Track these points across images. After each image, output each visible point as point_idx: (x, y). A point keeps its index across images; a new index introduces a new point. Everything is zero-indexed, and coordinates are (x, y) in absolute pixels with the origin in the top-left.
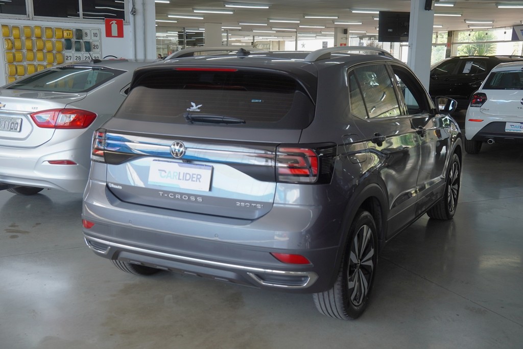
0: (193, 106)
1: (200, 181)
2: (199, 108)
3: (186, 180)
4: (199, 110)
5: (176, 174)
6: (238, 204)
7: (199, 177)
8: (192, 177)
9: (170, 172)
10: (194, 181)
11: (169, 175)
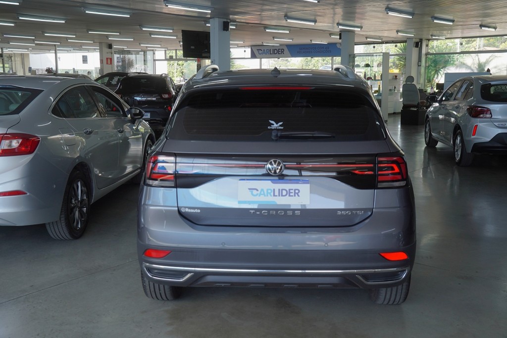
0: (273, 124)
1: (298, 196)
2: (280, 126)
3: (282, 196)
4: (282, 128)
5: (269, 191)
6: (339, 213)
7: (297, 191)
8: (289, 193)
9: (262, 190)
10: (292, 196)
11: (262, 193)
